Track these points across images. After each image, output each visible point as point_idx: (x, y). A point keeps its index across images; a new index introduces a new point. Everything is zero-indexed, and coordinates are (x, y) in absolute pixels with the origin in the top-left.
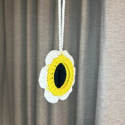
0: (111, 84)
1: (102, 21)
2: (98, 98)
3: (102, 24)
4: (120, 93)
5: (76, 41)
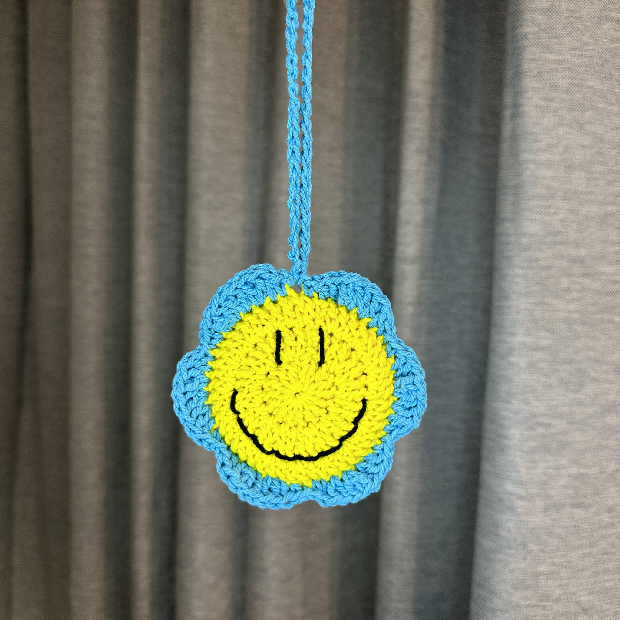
0: (548, 425)
1: (508, 113)
2: (483, 493)
3: (507, 128)
4: (592, 471)
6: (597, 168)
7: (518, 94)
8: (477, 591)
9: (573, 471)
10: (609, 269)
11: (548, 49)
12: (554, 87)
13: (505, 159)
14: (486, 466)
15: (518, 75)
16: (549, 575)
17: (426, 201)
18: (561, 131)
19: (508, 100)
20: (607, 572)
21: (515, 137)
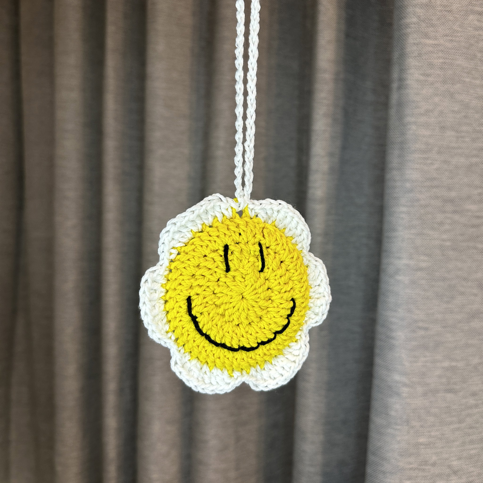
0: (426, 329)
1: (395, 85)
2: (376, 382)
3: (394, 97)
4: (460, 364)
5: (293, 161)
6: (464, 128)
7: (402, 70)
8: (371, 458)
9: (446, 364)
10: (473, 207)
11: (426, 36)
12: (431, 65)
13: (393, 122)
14: (378, 361)
15: (403, 56)
16: (427, 445)
17: (331, 155)
18: (437, 99)
19: (395, 75)
20: (472, 442)
21: (401, 105)
